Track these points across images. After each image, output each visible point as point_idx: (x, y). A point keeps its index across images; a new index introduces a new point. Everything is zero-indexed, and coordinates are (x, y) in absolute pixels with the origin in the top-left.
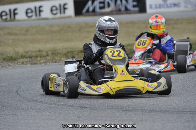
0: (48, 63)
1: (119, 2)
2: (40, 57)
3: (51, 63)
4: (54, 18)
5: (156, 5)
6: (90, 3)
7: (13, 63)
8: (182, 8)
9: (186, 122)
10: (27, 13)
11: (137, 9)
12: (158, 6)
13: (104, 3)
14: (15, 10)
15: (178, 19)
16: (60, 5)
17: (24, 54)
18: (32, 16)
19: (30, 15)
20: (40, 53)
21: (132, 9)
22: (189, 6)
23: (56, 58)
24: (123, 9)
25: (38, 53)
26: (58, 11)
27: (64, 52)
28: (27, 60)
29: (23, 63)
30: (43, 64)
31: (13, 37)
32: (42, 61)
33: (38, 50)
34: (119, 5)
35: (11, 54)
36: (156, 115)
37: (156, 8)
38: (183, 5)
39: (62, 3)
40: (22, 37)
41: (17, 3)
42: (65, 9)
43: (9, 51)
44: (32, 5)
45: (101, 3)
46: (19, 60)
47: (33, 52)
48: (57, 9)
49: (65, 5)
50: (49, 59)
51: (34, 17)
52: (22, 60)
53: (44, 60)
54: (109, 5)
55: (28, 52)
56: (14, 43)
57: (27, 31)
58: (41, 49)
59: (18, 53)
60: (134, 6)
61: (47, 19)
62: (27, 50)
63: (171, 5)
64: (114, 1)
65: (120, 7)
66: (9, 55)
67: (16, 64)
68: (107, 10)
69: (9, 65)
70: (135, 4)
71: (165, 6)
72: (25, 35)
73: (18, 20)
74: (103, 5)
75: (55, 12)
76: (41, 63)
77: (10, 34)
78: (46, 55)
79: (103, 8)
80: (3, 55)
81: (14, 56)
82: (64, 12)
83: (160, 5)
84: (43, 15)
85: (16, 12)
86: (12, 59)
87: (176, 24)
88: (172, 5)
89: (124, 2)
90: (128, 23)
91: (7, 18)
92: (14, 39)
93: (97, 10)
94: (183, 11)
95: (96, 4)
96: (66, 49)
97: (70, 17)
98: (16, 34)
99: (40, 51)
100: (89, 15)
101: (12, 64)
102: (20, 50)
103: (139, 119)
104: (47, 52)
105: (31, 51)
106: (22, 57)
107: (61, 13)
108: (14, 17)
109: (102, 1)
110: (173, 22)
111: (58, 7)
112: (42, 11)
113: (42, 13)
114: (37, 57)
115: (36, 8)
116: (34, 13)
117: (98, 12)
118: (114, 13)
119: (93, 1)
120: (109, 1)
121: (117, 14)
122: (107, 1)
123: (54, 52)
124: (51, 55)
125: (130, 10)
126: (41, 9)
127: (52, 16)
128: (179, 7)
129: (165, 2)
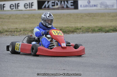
0: (21, 36)
1: (63, 2)
2: (17, 32)
3: (22, 36)
4: (25, 10)
5: (84, 5)
6: (46, 3)
7: (1, 35)
8: (99, 7)
9: (97, 72)
10: (10, 7)
11: (73, 7)
12: (85, 6)
13: (54, 3)
14: (4, 5)
15: (96, 14)
16: (29, 3)
17: (7, 30)
18: (13, 8)
19: (12, 8)
20: (17, 29)
21: (71, 7)
22: (103, 7)
23: (26, 33)
24: (65, 7)
25: (15, 30)
26: (28, 6)
27: (30, 30)
28: (9, 33)
29: (6, 35)
30: (18, 36)
31: (1, 20)
32: (17, 34)
33: (15, 28)
34: (63, 5)
36: (80, 67)
37: (84, 7)
38: (99, 6)
39: (31, 2)
40: (7, 20)
41: (5, 1)
42: (32, 5)
44: (13, 3)
45: (52, 3)
46: (4, 33)
47: (13, 29)
48: (28, 5)
49: (32, 3)
50: (21, 33)
51: (14, 9)
52: (6, 33)
53: (19, 34)
54: (57, 4)
55: (9, 29)
56: (2, 23)
57: (10, 17)
58: (18, 27)
59: (4, 29)
60: (71, 5)
61: (22, 10)
62: (9, 28)
63: (92, 5)
64: (60, 2)
65: (64, 5)
67: (3, 35)
68: (56, 7)
70: (72, 4)
71: (89, 6)
72: (9, 19)
73: (5, 11)
75: (26, 7)
76: (17, 35)
78: (20, 31)
79: (54, 5)
81: (2, 31)
82: (32, 7)
83: (86, 5)
84: (20, 8)
85: (4, 6)
87: (94, 16)
88: (93, 6)
89: (66, 2)
90: (67, 15)
92: (2, 21)
93: (51, 6)
94: (99, 9)
95: (50, 3)
96: (31, 28)
97: (35, 10)
98: (4, 19)
99: (16, 28)
100: (46, 9)
102: (6, 28)
103: (70, 69)
104: (20, 29)
105: (11, 28)
106: (6, 31)
107: (30, 8)
108: (3, 9)
109: (54, 1)
110: (93, 15)
111: (28, 4)
112: (19, 6)
113: (19, 7)
114: (15, 32)
115: (15, 4)
116: (14, 7)
117: (51, 8)
118: (60, 9)
119: (48, 2)
120: (58, 2)
121: (61, 9)
122: (56, 2)
123: (24, 30)
124: (23, 31)
125: (69, 8)
126: (19, 5)
127: (25, 9)
128: (97, 7)
129: (89, 4)
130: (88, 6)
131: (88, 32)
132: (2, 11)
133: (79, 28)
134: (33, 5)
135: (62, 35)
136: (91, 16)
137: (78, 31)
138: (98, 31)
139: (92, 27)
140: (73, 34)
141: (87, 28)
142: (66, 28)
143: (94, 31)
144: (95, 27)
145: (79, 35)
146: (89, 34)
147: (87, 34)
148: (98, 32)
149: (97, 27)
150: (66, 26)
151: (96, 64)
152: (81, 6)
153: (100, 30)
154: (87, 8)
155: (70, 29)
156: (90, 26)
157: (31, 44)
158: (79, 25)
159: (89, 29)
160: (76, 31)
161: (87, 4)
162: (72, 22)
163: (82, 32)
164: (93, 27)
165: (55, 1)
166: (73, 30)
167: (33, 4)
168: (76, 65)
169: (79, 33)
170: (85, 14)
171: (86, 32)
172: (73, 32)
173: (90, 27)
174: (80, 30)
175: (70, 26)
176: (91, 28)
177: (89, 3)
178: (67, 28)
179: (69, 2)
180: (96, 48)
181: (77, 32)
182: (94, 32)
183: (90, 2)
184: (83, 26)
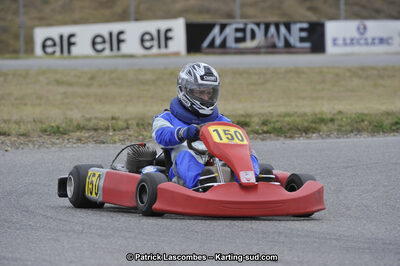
1: (272, 29)
2: (114, 130)
4: (145, 56)
5: (344, 40)
6: (216, 30)
7: (61, 140)
8: (395, 47)
10: (94, 43)
11: (307, 45)
12: (348, 41)
13: (243, 30)
14: (71, 36)
15: (385, 69)
16: (159, 32)
17: (82, 123)
18: (103, 50)
19: (99, 47)
20: (114, 121)
21: (298, 45)
23: (145, 133)
24: (281, 44)
25: (110, 123)
26: (155, 43)
28: (87, 135)
29: (79, 140)
31: (62, 89)
32: (116, 138)
33: (109, 115)
34: (272, 36)
35: (58, 122)
37: (345, 44)
38: (396, 41)
39: (163, 27)
40: (80, 90)
41: (75, 22)
42: (167, 39)
43: (55, 116)
44: (104, 29)
45: (237, 30)
46: (72, 134)
47: (101, 120)
48: (152, 39)
49: (168, 30)
50: (130, 136)
51: (107, 52)
52: (78, 133)
53: (122, 137)
54: (253, 36)
55: (89, 120)
56: (66, 101)
57: (92, 78)
58: (117, 115)
59: (71, 121)
60: (302, 40)
61: (131, 56)
62: (88, 116)
63: (373, 39)
64: (262, 27)
65: (276, 40)
66: (53, 124)
67: (66, 141)
68: (249, 44)
69: (53, 144)
70: (304, 34)
71: (362, 41)
72: (88, 86)
73: (77, 57)
74: (242, 35)
75: (147, 44)
76: (115, 142)
77: (59, 83)
78: (125, 125)
79: (243, 39)
80: (41, 122)
81: (64, 125)
82: (166, 46)
83: (352, 40)
84: (125, 48)
85: (73, 40)
86: (58, 132)
87: (381, 77)
88: (377, 41)
89: (283, 29)
90: (288, 71)
91: (54, 52)
92: (65, 93)
93: (231, 43)
94: (397, 53)
95: (229, 31)
97: (176, 54)
98: (70, 84)
99: (113, 118)
100: (214, 53)
101: (58, 141)
102: (76, 115)
103: (296, 259)
104: (126, 121)
105: (96, 118)
106: (80, 128)
107: (159, 47)
108: (69, 51)
109: (241, 26)
110: (375, 72)
111: (155, 34)
112: (123, 41)
113: (123, 45)
114: (107, 129)
115: (111, 34)
116: (107, 45)
117: (231, 48)
118: (263, 50)
119: (223, 27)
120: (255, 28)
121: (267, 53)
122: (250, 26)
123: (140, 122)
124: (135, 127)
125: (294, 47)
126: (122, 37)
127: (142, 51)
128: (389, 44)
129: (362, 34)
130: (359, 44)
131: (359, 131)
132: (65, 58)
133: (330, 116)
134: (171, 38)
135: (245, 142)
136: (367, 78)
137: (324, 128)
138: (394, 128)
139: (370, 115)
140: (308, 138)
141: (354, 116)
142: (281, 119)
143: (377, 127)
144: (382, 114)
145: (329, 140)
146: (362, 139)
147: (355, 140)
148: (394, 131)
149: (388, 114)
150: (282, 110)
151: (384, 244)
152: (335, 41)
153: (398, 126)
154: (356, 49)
155: (298, 120)
156: (366, 112)
157: (140, 173)
158: (326, 108)
159: (363, 121)
160: (316, 129)
161: (356, 35)
162: (304, 98)
163: (339, 130)
164: (376, 115)
165: (246, 24)
166: (306, 124)
167: (170, 34)
168: (316, 244)
169: (328, 136)
170: (349, 70)
171: (352, 131)
172: (306, 131)
173: (366, 115)
174: (330, 125)
175: (296, 110)
176: (368, 118)
177: (362, 31)
178: (287, 119)
179: (295, 28)
180: (385, 186)
181: (319, 131)
182: (378, 132)
183: (365, 28)
184: (340, 112)
